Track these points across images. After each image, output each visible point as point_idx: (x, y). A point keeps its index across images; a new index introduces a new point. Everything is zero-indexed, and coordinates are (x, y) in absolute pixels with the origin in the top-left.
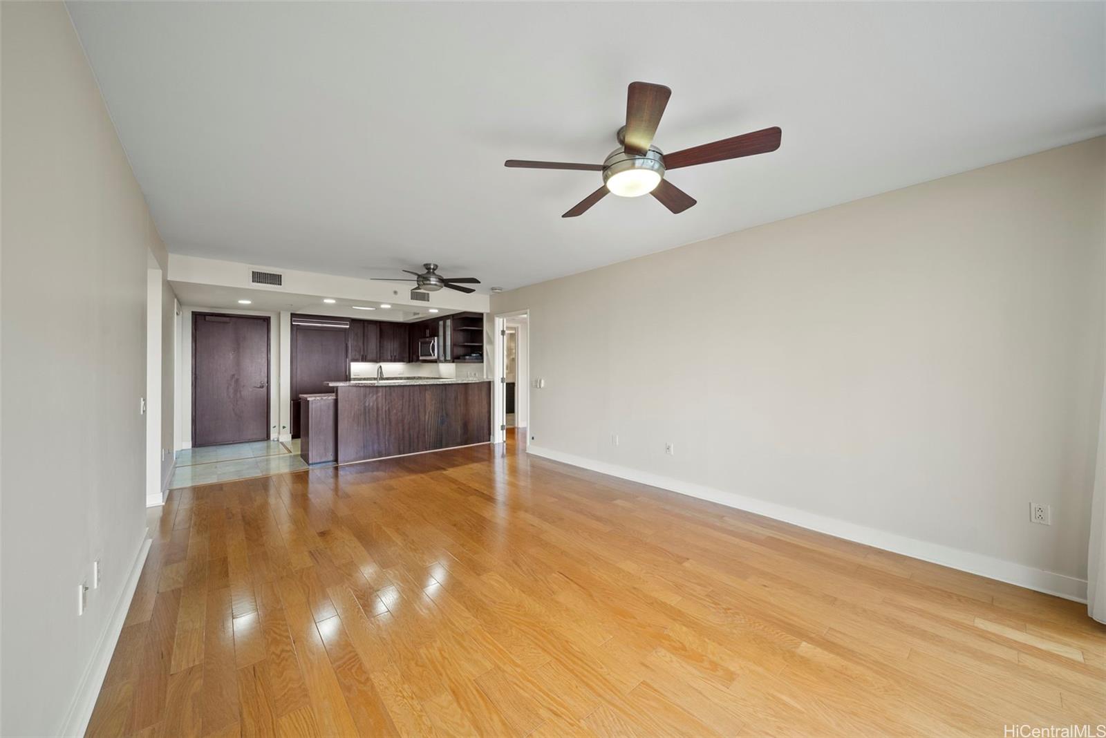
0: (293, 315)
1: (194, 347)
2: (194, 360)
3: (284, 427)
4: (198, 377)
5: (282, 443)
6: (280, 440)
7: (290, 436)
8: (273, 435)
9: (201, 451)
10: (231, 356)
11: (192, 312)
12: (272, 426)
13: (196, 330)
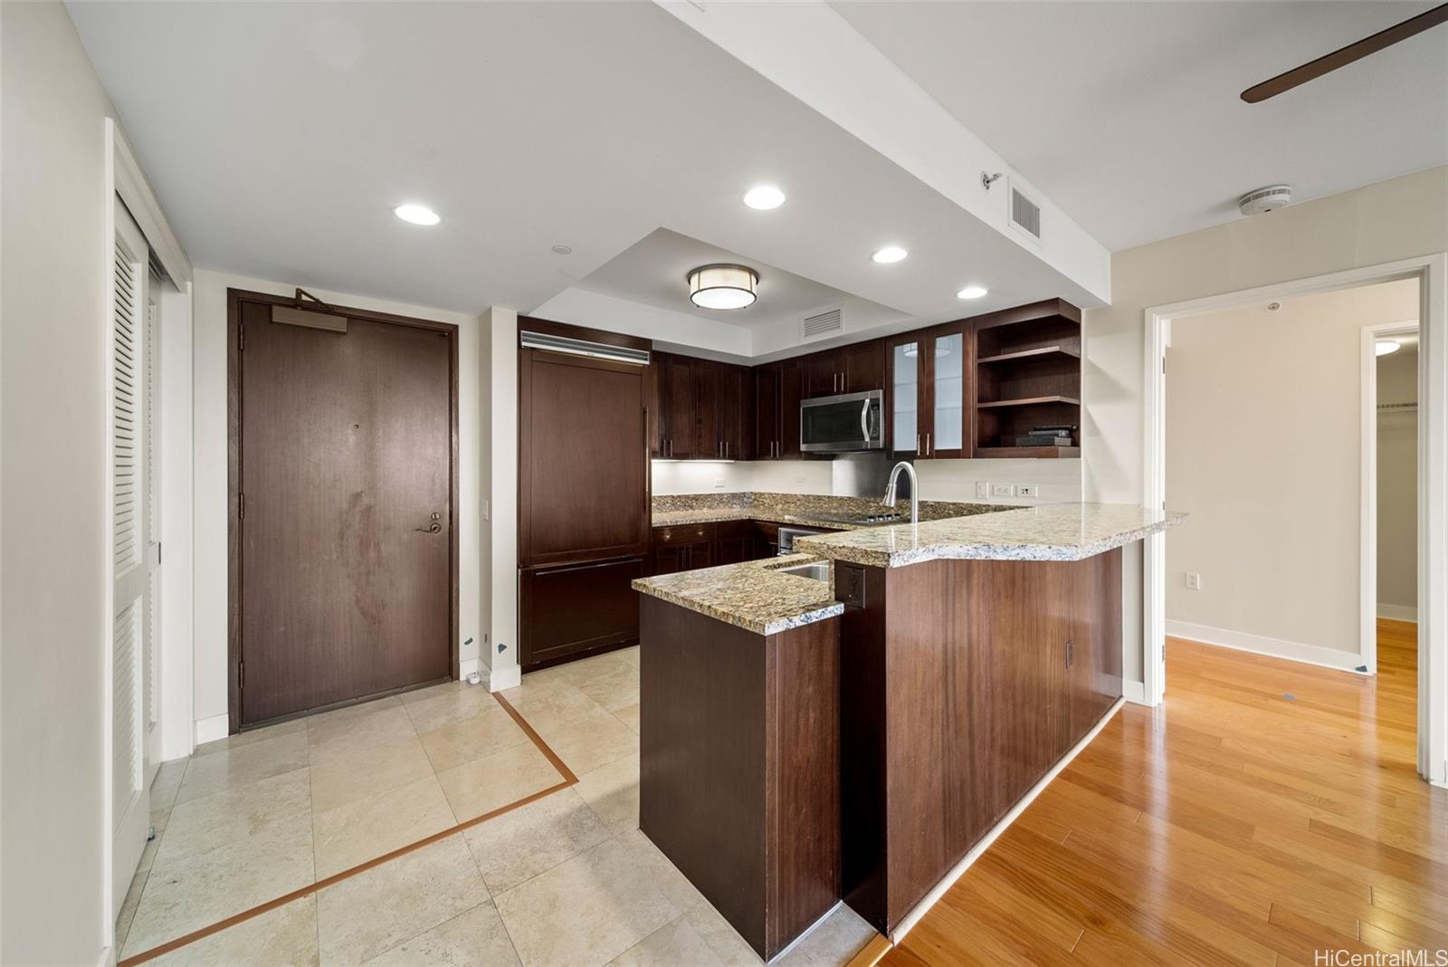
0: (525, 323)
1: (236, 408)
2: (235, 448)
3: (502, 648)
4: (250, 503)
5: (497, 695)
6: (495, 687)
7: (518, 669)
8: (468, 664)
9: (261, 739)
10: (352, 437)
11: (230, 290)
12: (463, 638)
13: (241, 351)
